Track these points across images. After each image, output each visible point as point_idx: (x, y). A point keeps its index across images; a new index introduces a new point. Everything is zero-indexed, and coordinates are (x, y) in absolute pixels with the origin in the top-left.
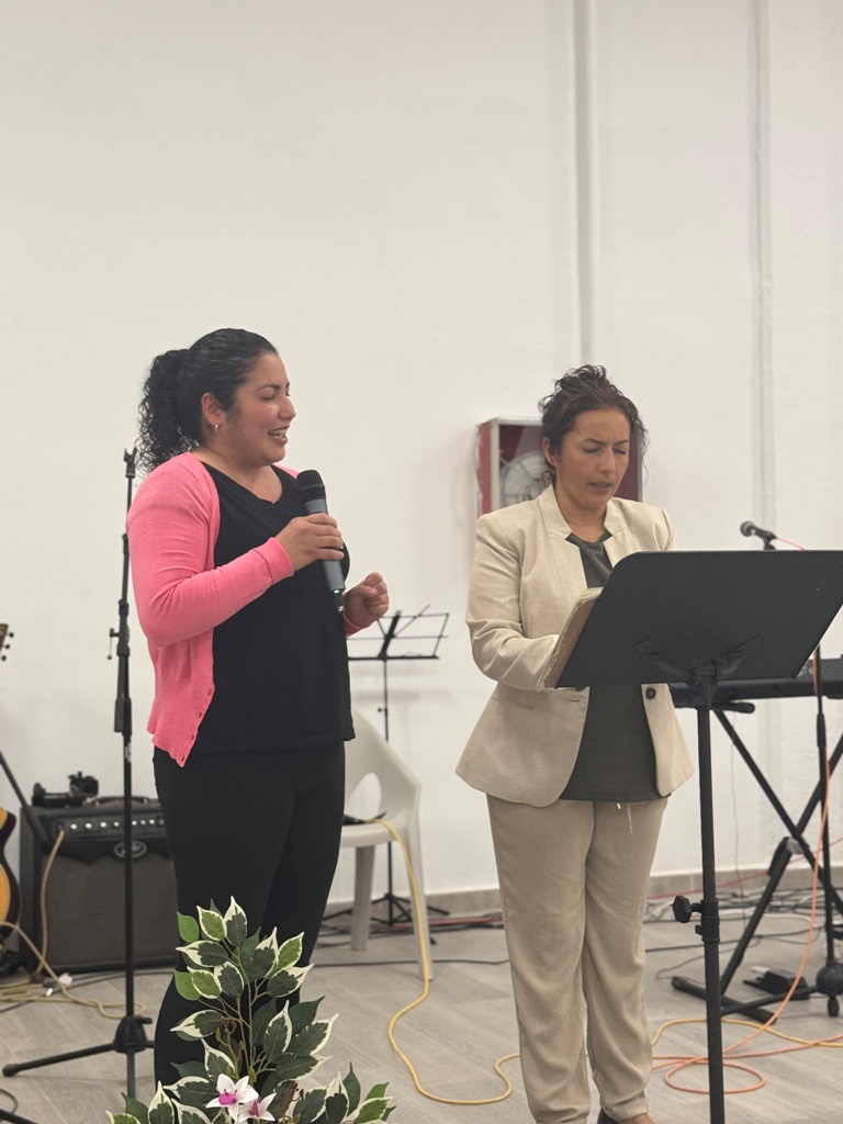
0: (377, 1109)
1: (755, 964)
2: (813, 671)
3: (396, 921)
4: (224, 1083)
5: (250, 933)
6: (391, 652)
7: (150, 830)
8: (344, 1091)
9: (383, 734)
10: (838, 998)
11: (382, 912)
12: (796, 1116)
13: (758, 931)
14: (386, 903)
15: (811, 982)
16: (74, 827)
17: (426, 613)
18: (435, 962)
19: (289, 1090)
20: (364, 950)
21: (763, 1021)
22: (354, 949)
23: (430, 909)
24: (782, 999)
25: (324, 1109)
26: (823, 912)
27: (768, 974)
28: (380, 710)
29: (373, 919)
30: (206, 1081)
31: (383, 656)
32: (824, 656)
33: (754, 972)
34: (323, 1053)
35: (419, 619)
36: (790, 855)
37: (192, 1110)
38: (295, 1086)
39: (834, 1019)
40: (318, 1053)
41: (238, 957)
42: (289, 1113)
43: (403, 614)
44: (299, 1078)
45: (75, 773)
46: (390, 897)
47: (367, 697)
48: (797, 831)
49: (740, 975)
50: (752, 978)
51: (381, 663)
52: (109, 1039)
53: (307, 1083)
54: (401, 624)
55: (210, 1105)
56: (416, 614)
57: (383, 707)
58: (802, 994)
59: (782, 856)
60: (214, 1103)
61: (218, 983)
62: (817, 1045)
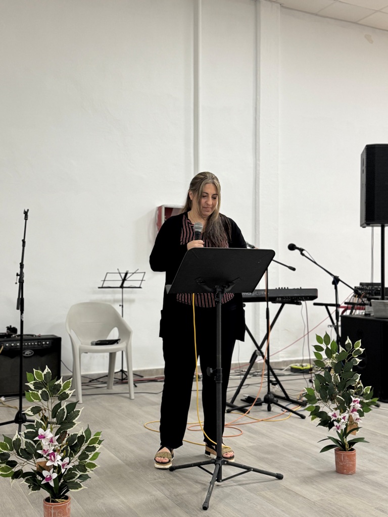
0: (96, 440)
1: (245, 394)
2: (265, 293)
3: (124, 379)
4: (41, 431)
5: (53, 379)
6: (125, 285)
7: (36, 346)
8: (84, 434)
9: (121, 315)
10: (271, 405)
11: (119, 376)
12: (251, 444)
13: (244, 384)
14: (121, 373)
15: (262, 399)
16: (7, 345)
17: (137, 272)
18: (135, 393)
19: (65, 434)
20: (112, 389)
21: (245, 412)
22: (108, 389)
23: (134, 374)
24: (251, 406)
25: (76, 441)
26: (267, 376)
27: (249, 397)
28: (120, 306)
29: (115, 378)
30: (34, 431)
31: (122, 287)
32: (269, 288)
33: (244, 396)
34: (78, 420)
35: (134, 274)
36: (257, 356)
37: (29, 441)
38: (66, 432)
39: (270, 412)
40: (76, 421)
41: (48, 387)
42: (64, 442)
43: (129, 272)
44: (69, 430)
45: (9, 326)
46: (122, 371)
47: (115, 301)
48: (259, 348)
49: (239, 397)
50: (244, 398)
51: (121, 289)
52: (13, 419)
53: (70, 431)
54: (128, 275)
55: (35, 439)
56: (133, 272)
57: (121, 304)
58: (259, 404)
59: (254, 356)
60: (37, 438)
61: (40, 396)
62: (262, 420)
